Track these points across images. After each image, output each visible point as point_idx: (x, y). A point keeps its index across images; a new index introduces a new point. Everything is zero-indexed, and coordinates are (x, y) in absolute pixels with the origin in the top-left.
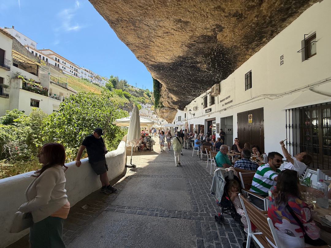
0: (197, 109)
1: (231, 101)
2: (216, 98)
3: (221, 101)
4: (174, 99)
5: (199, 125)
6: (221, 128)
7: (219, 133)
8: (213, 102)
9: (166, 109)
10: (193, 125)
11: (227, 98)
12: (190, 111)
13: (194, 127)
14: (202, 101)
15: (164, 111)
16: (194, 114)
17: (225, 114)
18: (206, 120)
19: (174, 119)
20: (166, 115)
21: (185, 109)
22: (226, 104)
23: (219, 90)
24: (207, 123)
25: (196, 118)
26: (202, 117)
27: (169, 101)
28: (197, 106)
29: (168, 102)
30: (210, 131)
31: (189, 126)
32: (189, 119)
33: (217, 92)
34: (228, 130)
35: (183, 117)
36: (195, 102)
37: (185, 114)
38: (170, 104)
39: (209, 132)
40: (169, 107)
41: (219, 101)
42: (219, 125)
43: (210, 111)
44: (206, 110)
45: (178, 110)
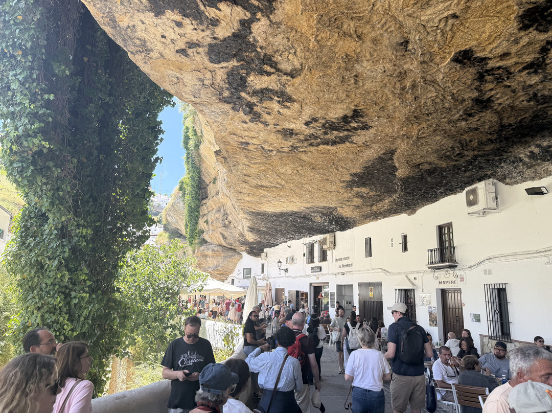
0: (293, 261)
1: (351, 265)
2: (329, 253)
3: (337, 260)
4: (248, 238)
5: (297, 292)
6: (337, 300)
7: (334, 307)
8: (324, 257)
9: (213, 250)
10: (283, 290)
11: (345, 259)
12: (279, 264)
13: (286, 294)
14: (305, 250)
15: (210, 253)
16: (286, 270)
17: (343, 281)
18: (311, 284)
19: (231, 272)
20: (211, 262)
21: (263, 255)
22: (344, 266)
23: (333, 242)
24: (312, 288)
25: (291, 278)
26: (303, 278)
27: (225, 233)
28: (293, 256)
29: (223, 236)
30: (317, 303)
31: (273, 292)
32: (274, 278)
33: (332, 245)
34: (347, 303)
35: (256, 271)
36: (289, 247)
37: (263, 266)
38: (228, 241)
39: (316, 306)
40: (223, 246)
41: (334, 260)
42: (334, 295)
43: (319, 270)
44: (312, 268)
45: (245, 254)
